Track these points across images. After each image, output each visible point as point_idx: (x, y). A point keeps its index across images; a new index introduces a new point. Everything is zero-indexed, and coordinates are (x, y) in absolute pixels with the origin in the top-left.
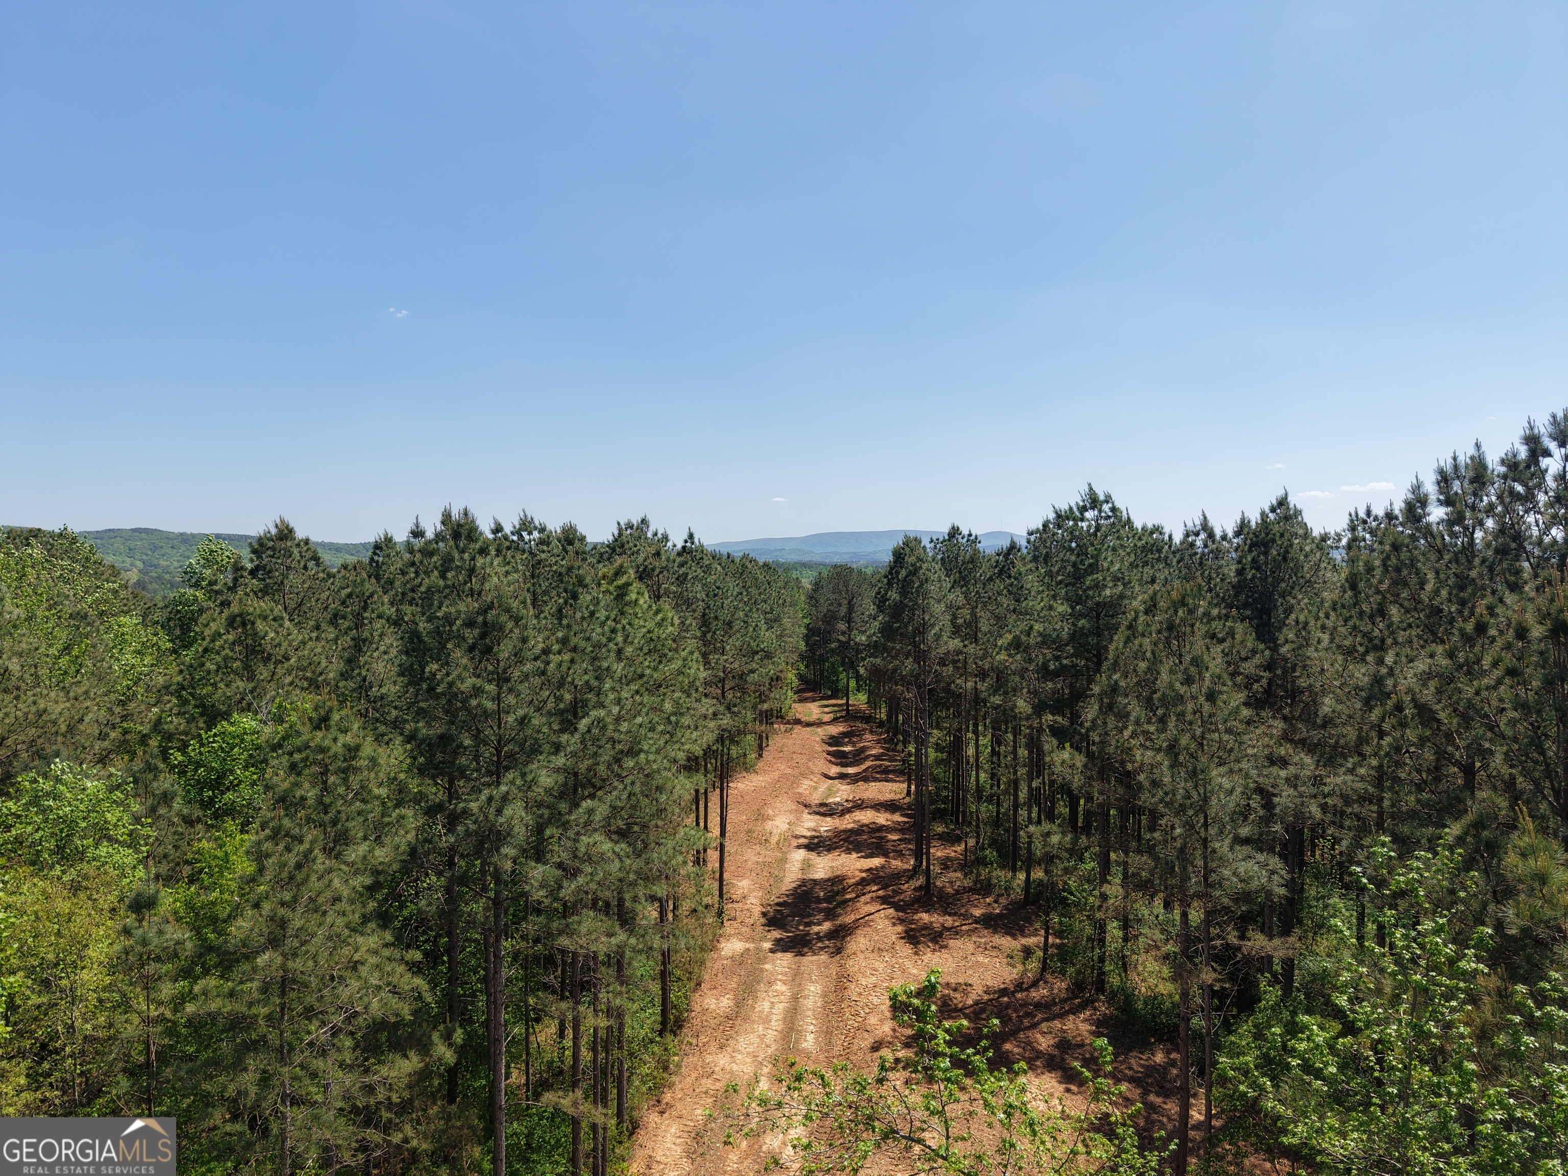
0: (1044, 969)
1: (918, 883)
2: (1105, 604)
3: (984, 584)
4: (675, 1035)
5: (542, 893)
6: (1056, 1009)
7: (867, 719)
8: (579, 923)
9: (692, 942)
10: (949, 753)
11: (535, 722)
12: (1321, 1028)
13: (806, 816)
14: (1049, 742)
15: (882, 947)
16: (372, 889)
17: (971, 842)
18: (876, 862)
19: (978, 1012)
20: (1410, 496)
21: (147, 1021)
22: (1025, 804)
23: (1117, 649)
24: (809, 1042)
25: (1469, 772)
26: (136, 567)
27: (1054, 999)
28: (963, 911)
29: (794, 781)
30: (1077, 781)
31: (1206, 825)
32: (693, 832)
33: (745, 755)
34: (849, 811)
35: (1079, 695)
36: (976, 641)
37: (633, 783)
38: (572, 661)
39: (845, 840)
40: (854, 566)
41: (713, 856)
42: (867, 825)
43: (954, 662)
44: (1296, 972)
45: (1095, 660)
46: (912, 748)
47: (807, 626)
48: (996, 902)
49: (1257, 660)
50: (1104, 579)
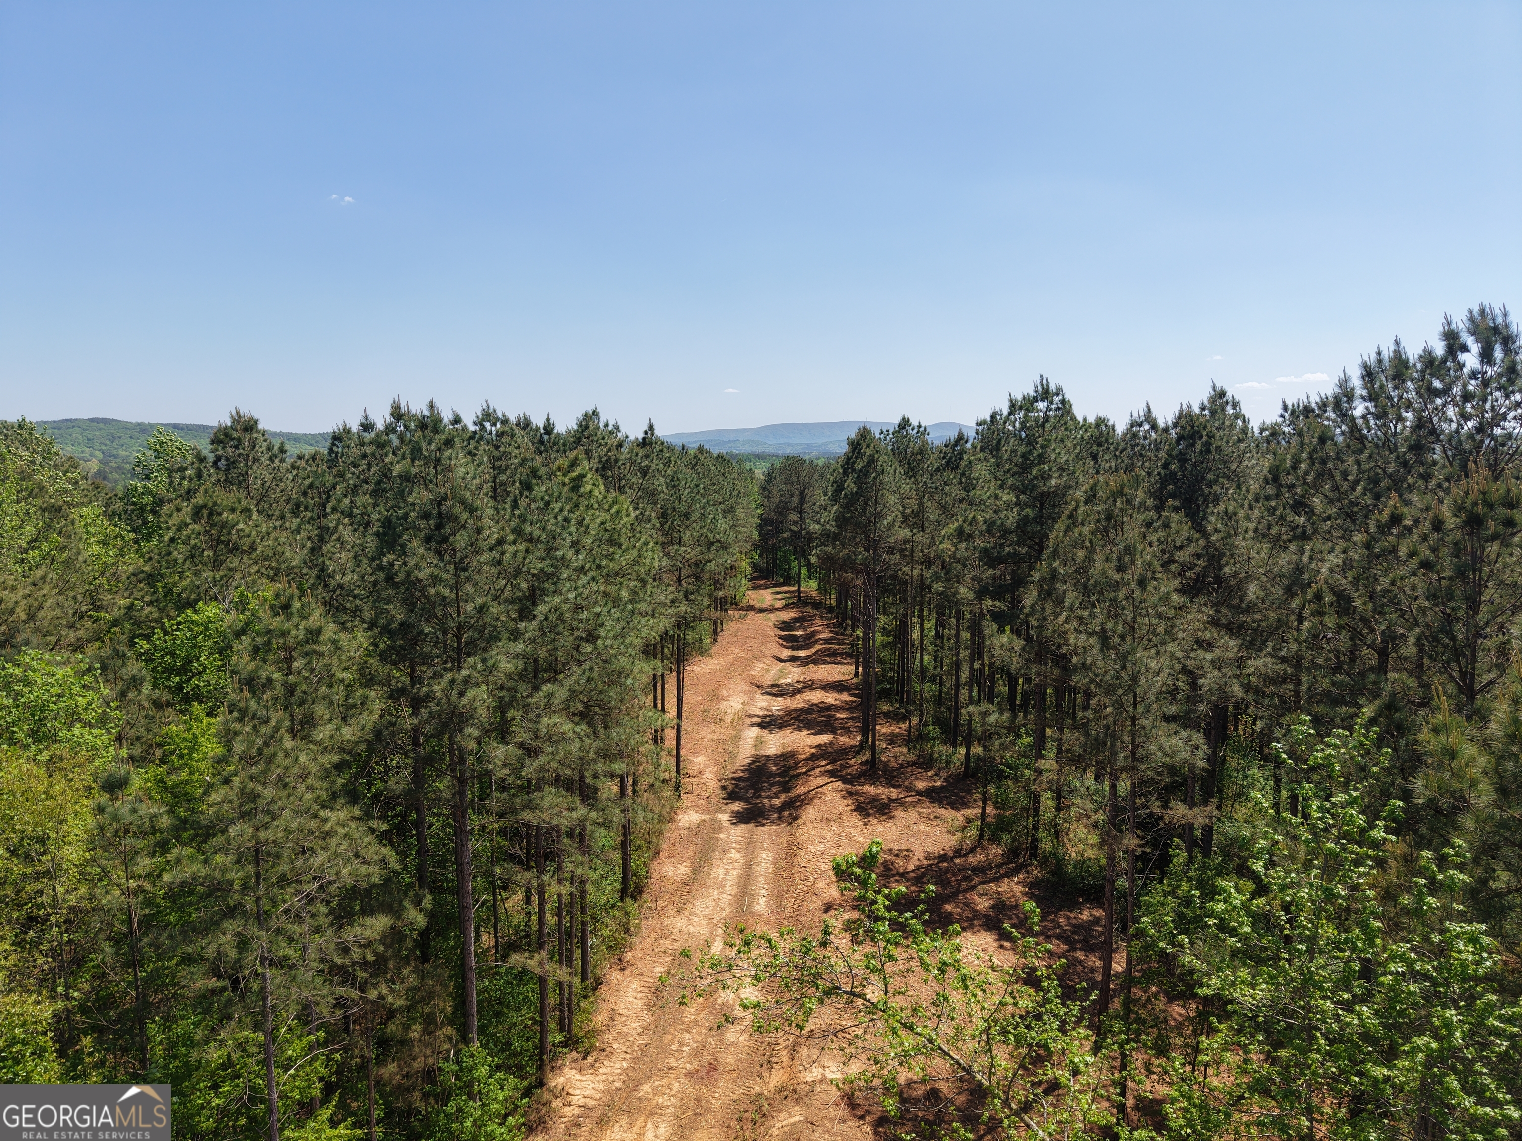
0: (981, 836)
1: (864, 758)
2: (1049, 493)
3: (932, 475)
4: (635, 900)
5: (506, 771)
6: (992, 873)
7: (817, 605)
8: (542, 798)
9: (650, 815)
10: (895, 637)
11: (494, 610)
12: (1238, 891)
13: (758, 696)
14: (989, 627)
15: (830, 817)
16: (339, 767)
17: (915, 720)
18: (825, 738)
19: (919, 878)
20: (1338, 390)
21: (128, 893)
22: (966, 684)
23: (1057, 537)
24: (761, 905)
25: (1383, 654)
26: (95, 457)
27: (990, 864)
28: (906, 783)
29: (748, 664)
30: (1015, 664)
31: (1135, 704)
32: (650, 714)
33: (701, 640)
34: (799, 691)
35: (1019, 582)
36: (923, 530)
37: (591, 669)
38: (527, 551)
39: (796, 719)
40: (806, 457)
41: (670, 734)
42: (816, 705)
43: (902, 551)
44: (1215, 837)
45: (1037, 547)
46: (859, 633)
47: (760, 517)
48: (936, 774)
49: (1192, 549)
50: (1050, 470)
